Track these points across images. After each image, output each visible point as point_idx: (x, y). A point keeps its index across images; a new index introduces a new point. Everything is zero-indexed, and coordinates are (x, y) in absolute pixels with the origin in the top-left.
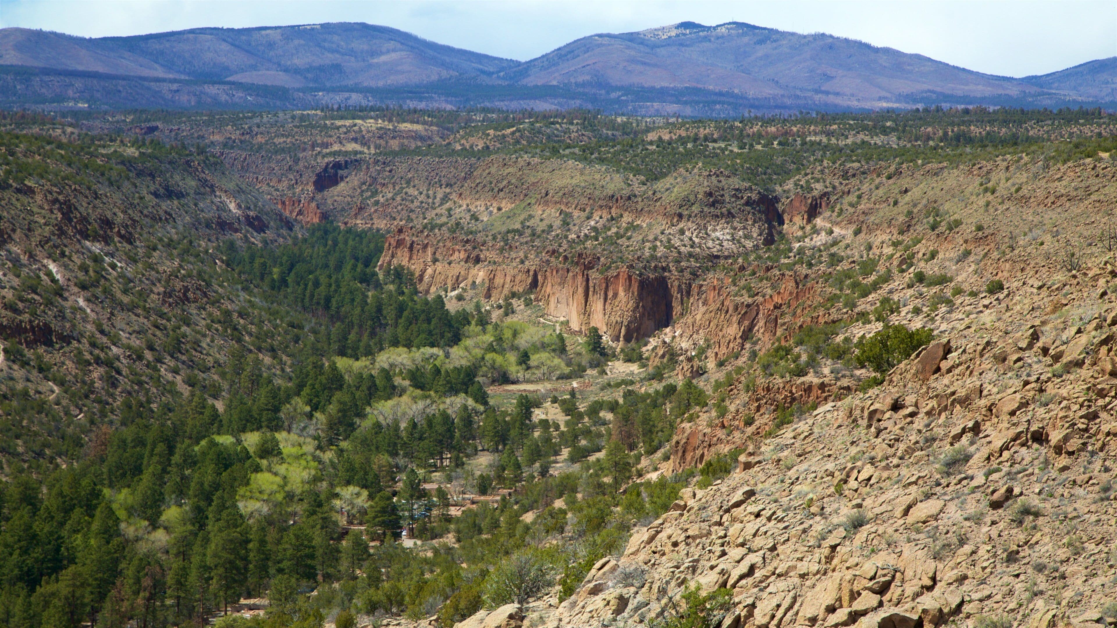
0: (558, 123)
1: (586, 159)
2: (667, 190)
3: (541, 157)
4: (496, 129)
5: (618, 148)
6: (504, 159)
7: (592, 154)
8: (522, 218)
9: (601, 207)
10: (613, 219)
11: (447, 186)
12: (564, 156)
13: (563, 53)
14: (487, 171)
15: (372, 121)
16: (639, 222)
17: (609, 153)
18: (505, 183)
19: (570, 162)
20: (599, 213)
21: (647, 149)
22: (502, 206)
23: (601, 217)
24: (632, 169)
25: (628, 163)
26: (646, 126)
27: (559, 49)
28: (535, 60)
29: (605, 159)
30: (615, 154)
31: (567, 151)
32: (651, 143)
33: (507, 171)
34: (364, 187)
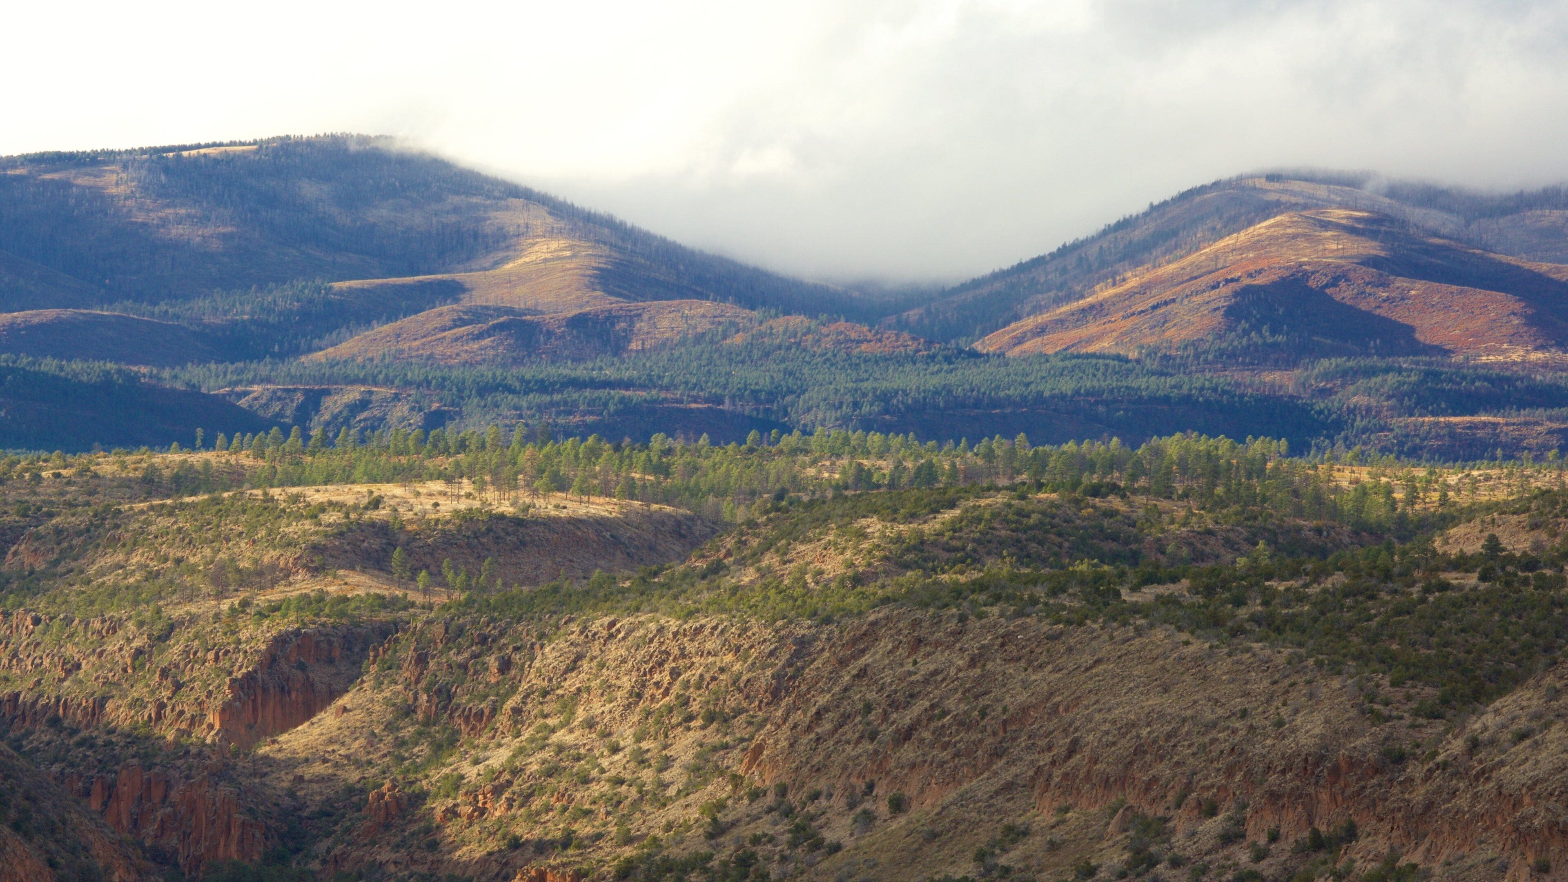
0: (1114, 488)
1: (1216, 622)
2: (1522, 736)
3: (1053, 614)
4: (891, 514)
5: (1337, 580)
6: (916, 624)
7: (1239, 602)
8: (983, 837)
9: (1274, 797)
10: (1318, 843)
11: (710, 718)
12: (1136, 609)
13: (1137, 235)
14: (854, 668)
15: (437, 486)
16: (1416, 858)
17: (1301, 598)
18: (920, 706)
19: (1159, 634)
20: (1270, 821)
21: (1444, 587)
22: (910, 791)
23: (1274, 837)
24: (1388, 661)
25: (1373, 639)
26: (1444, 500)
27: (1125, 224)
28: (1038, 262)
29: (1289, 620)
30: (1323, 605)
31: (1149, 593)
32: (1462, 563)
33: (926, 667)
34: (408, 731)
